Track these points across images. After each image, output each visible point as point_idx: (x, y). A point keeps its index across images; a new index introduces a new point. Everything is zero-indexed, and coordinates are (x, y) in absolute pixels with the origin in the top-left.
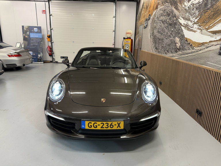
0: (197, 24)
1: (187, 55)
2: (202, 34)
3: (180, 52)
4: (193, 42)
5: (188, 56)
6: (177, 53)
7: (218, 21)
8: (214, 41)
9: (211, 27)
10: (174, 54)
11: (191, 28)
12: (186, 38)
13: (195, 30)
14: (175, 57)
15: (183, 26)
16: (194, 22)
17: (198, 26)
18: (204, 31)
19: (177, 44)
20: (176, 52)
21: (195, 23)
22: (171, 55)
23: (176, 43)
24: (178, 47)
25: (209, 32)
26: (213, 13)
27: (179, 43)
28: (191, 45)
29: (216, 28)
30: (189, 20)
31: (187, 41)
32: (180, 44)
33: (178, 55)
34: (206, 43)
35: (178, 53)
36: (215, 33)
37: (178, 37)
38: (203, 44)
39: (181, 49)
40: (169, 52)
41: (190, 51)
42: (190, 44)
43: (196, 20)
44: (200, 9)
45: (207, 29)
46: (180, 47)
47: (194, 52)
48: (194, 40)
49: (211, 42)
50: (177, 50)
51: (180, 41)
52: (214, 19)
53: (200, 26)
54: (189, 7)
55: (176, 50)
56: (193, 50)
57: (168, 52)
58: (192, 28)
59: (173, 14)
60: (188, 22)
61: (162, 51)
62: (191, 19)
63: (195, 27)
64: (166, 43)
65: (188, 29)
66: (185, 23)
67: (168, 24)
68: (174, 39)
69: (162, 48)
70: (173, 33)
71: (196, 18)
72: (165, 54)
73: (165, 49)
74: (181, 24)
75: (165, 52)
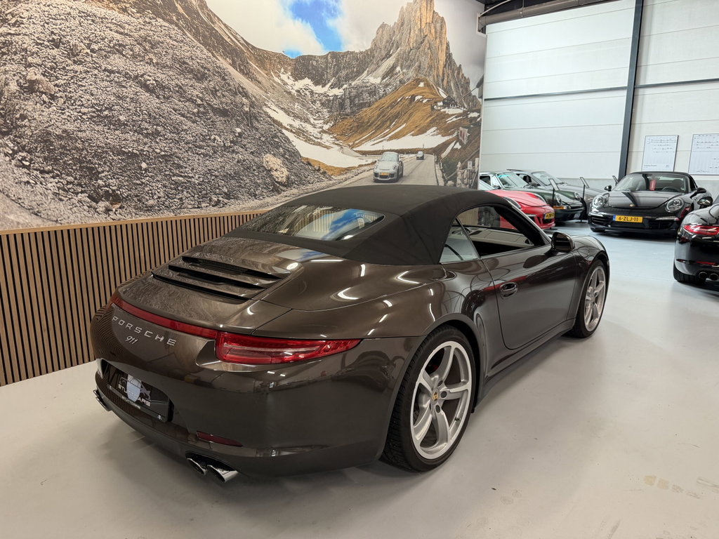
0: (330, 134)
2: (343, 153)
3: (294, 191)
4: (327, 166)
6: (280, 193)
7: (365, 139)
8: (365, 165)
9: (359, 144)
10: (269, 200)
11: (316, 140)
12: (307, 159)
13: (327, 144)
15: (287, 129)
16: (321, 130)
17: (333, 139)
18: (347, 149)
19: (274, 173)
20: (276, 191)
21: (325, 132)
22: (254, 203)
23: (270, 171)
24: (283, 179)
25: (356, 151)
26: (356, 124)
27: (284, 169)
28: (324, 173)
29: (367, 147)
30: (307, 121)
31: (309, 164)
32: (286, 173)
34: (354, 168)
35: (284, 193)
36: (364, 153)
37: (274, 155)
38: (348, 169)
39: (293, 183)
40: (237, 198)
41: (322, 184)
42: (319, 170)
43: (326, 127)
44: (331, 108)
45: (352, 147)
46: (288, 178)
47: (334, 184)
48: (328, 164)
49: (360, 166)
50: (278, 187)
51: (284, 163)
52: (361, 133)
53: (336, 139)
54: (298, 91)
55: (276, 188)
56: (331, 182)
57: (229, 198)
58: (319, 140)
59: (231, 83)
60: (304, 125)
61: (176, 200)
62: (312, 121)
63: (327, 138)
64: (209, 170)
65: (308, 140)
66: (292, 123)
67: (199, 106)
68: (256, 159)
69: (180, 188)
70: (245, 142)
71: (326, 123)
72: (213, 206)
73: (204, 192)
74: (280, 124)
75: (210, 200)
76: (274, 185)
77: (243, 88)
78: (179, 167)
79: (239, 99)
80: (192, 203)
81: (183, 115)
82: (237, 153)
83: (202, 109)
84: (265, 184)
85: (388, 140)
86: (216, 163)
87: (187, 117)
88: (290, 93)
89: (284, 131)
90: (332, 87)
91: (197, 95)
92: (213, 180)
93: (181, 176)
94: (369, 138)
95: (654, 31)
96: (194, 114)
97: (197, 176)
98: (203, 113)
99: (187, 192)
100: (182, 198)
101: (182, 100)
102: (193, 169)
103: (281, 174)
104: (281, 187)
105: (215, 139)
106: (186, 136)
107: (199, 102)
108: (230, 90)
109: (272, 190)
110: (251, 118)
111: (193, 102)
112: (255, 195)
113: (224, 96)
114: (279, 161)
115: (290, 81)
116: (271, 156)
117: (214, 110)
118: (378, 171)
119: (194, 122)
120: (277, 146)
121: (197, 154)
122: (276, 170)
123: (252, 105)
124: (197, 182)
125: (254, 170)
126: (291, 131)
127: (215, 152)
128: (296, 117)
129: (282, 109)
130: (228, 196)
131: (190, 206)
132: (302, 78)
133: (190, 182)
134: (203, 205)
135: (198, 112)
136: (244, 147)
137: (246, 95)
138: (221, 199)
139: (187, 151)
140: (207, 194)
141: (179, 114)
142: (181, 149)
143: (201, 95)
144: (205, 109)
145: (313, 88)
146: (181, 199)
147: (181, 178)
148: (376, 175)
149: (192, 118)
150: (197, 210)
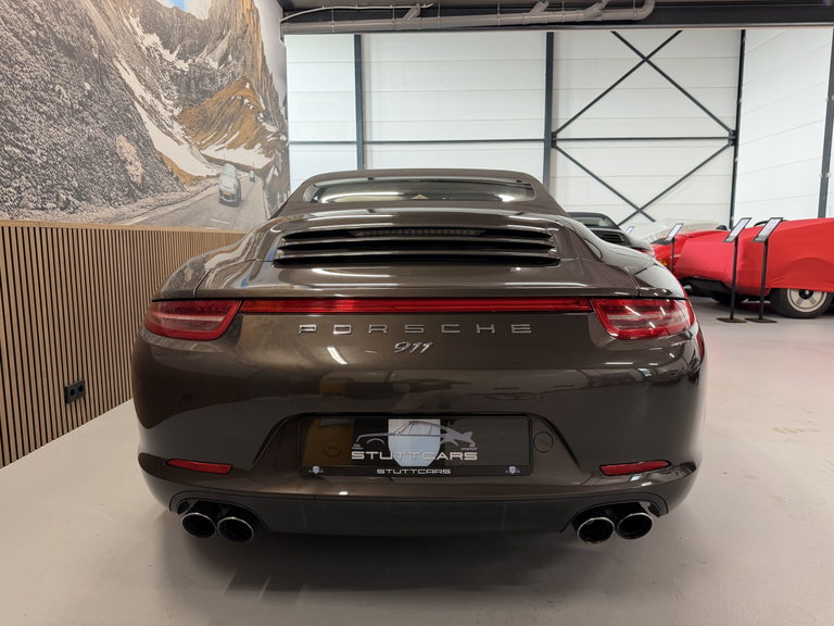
0: (180, 123)
1: (171, 208)
2: (192, 154)
3: (150, 200)
4: (179, 169)
5: (174, 211)
6: (136, 201)
7: (210, 141)
8: (212, 177)
9: (205, 146)
10: (125, 209)
11: (168, 128)
12: (161, 153)
13: (178, 137)
14: (130, 218)
15: (139, 102)
16: (171, 114)
17: (183, 132)
18: (195, 149)
19: (128, 167)
20: (131, 196)
21: (175, 119)
22: (108, 212)
23: (124, 162)
24: (138, 180)
25: (203, 155)
26: (201, 118)
27: (138, 164)
28: (177, 179)
29: (211, 151)
31: (162, 162)
32: (141, 170)
33: (144, 210)
34: (202, 178)
35: (140, 202)
36: (210, 160)
37: (127, 138)
38: (198, 179)
39: (149, 188)
40: (89, 200)
41: (176, 196)
42: (172, 173)
43: (176, 112)
44: (179, 87)
45: (200, 147)
46: (143, 179)
47: (186, 198)
48: (180, 167)
49: (208, 177)
50: (133, 191)
51: (138, 155)
52: (206, 132)
53: (186, 132)
54: (148, 49)
55: (131, 191)
56: (184, 194)
57: (80, 200)
58: (170, 130)
59: (77, 6)
60: (156, 101)
61: (10, 189)
62: (163, 98)
63: (177, 129)
64: (55, 145)
65: (160, 126)
66: (144, 95)
67: (38, 25)
68: (109, 140)
69: (16, 168)
70: (96, 108)
71: (176, 106)
72: (62, 209)
73: (49, 182)
74: (132, 93)
75: (58, 197)
76: (129, 186)
77: (91, 21)
78: (15, 129)
79: (86, 33)
80: (35, 199)
81: (16, 35)
82: (87, 124)
83: (41, 34)
84: (120, 182)
85: (228, 148)
86: (62, 134)
87: (22, 41)
88: (139, 48)
89: (136, 104)
90: (180, 56)
91: (35, 7)
92: (60, 163)
93: (17, 147)
94: (213, 141)
95: (374, 89)
96: (30, 37)
97: (39, 151)
98: (44, 41)
99: (27, 178)
100: (19, 187)
101: (15, 6)
102: (33, 138)
103: (136, 171)
104: (137, 191)
105: (60, 93)
106: (21, 74)
107: (38, 20)
108: (75, 15)
109: (127, 195)
110: (101, 71)
111: (31, 17)
112: (110, 200)
113: (69, 23)
114: (133, 150)
115: (139, 31)
116: (124, 139)
117: (58, 41)
118: (223, 188)
119: (33, 53)
120: (131, 127)
121: (38, 111)
122: (131, 163)
123: (102, 52)
124: (39, 161)
125: (107, 158)
126: (144, 107)
127: (61, 116)
128: (148, 87)
129: (133, 69)
130: (79, 195)
131: (31, 205)
132: (151, 32)
133: (29, 158)
134: (49, 205)
135: (38, 36)
136: (94, 115)
137: (93, 32)
138: (70, 198)
139: (24, 102)
140: (52, 186)
141: (11, 30)
142: (16, 97)
143: (39, 9)
144: (45, 33)
145: (161, 49)
146: (18, 189)
147: (17, 151)
148: (221, 192)
149: (28, 44)
150: (40, 212)
